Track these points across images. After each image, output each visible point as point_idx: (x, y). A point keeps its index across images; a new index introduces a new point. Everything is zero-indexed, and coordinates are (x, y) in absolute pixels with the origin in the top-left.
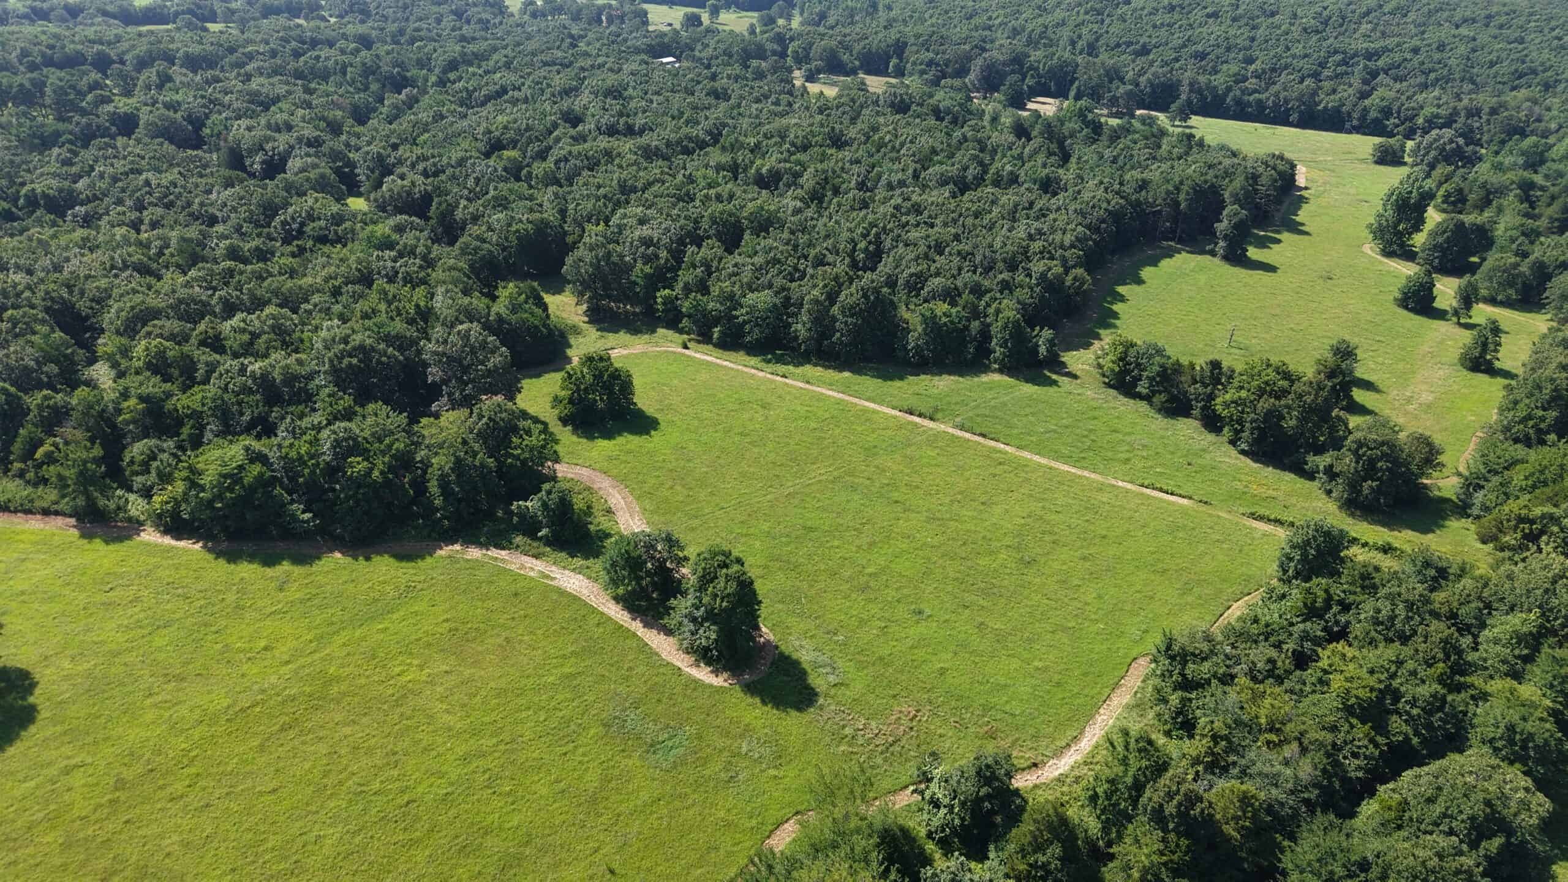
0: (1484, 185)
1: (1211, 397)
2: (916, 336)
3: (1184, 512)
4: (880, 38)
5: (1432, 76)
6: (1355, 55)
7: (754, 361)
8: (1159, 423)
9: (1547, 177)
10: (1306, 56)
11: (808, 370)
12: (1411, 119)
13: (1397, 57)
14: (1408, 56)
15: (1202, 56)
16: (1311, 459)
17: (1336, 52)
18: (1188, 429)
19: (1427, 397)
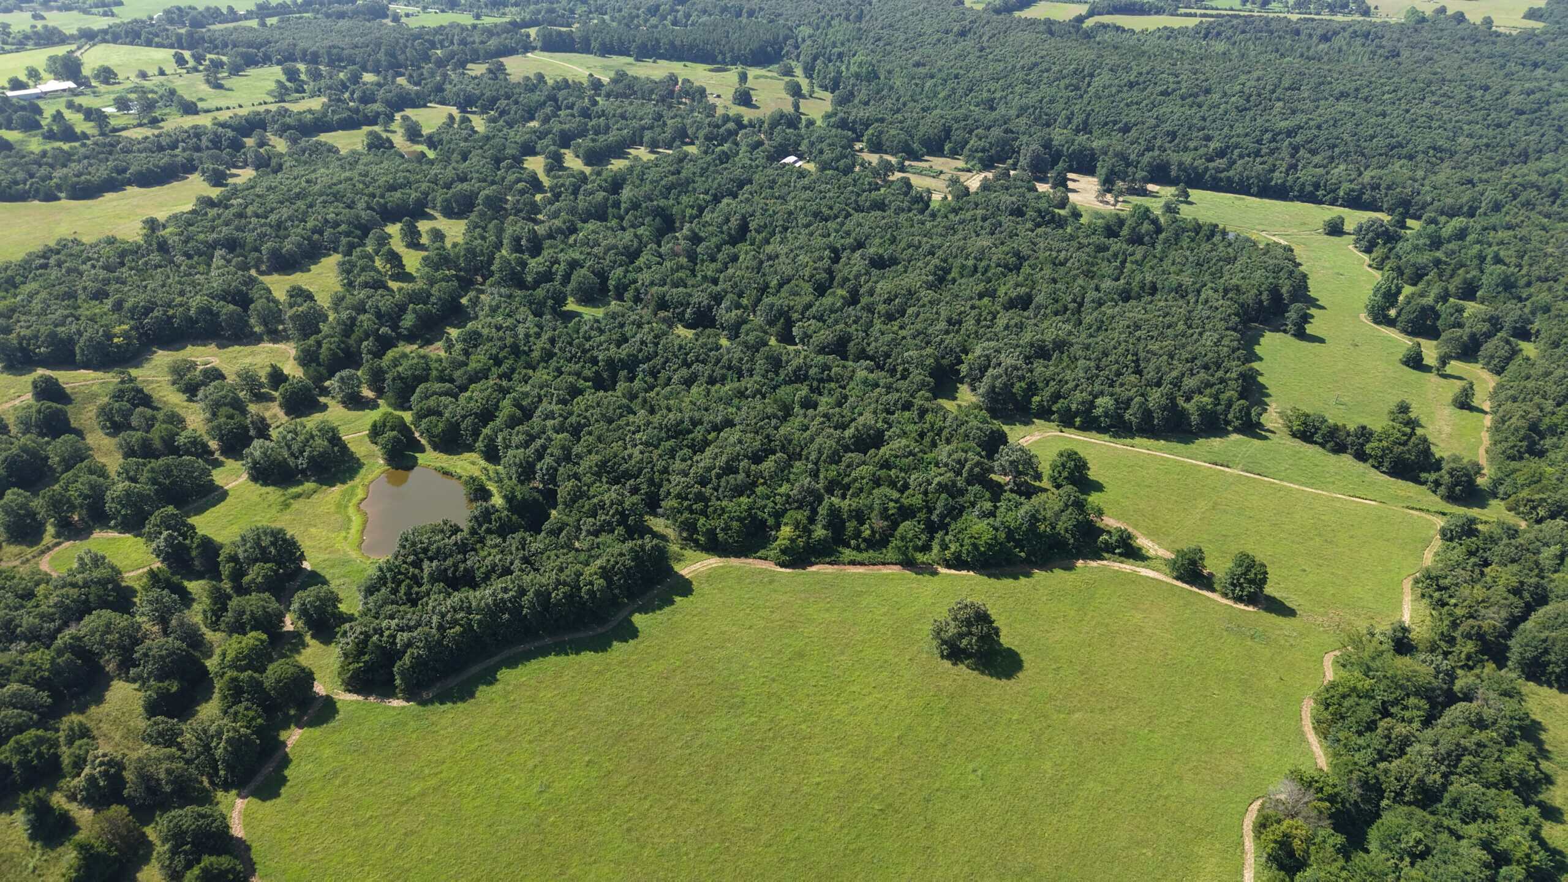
0: (1414, 265)
1: (1362, 445)
2: (1195, 419)
3: (1375, 507)
4: (929, 125)
5: (1337, 150)
6: (1280, 133)
7: (1107, 437)
8: (1333, 458)
9: (1447, 254)
10: (1247, 135)
11: (1138, 440)
12: (1334, 191)
13: (1310, 134)
14: (1316, 132)
15: (1173, 135)
16: (1424, 475)
17: (1267, 131)
18: (1346, 460)
19: (1447, 429)
